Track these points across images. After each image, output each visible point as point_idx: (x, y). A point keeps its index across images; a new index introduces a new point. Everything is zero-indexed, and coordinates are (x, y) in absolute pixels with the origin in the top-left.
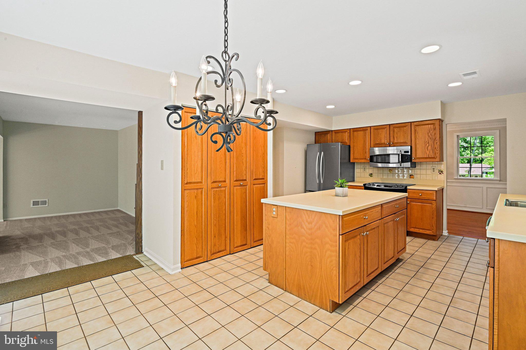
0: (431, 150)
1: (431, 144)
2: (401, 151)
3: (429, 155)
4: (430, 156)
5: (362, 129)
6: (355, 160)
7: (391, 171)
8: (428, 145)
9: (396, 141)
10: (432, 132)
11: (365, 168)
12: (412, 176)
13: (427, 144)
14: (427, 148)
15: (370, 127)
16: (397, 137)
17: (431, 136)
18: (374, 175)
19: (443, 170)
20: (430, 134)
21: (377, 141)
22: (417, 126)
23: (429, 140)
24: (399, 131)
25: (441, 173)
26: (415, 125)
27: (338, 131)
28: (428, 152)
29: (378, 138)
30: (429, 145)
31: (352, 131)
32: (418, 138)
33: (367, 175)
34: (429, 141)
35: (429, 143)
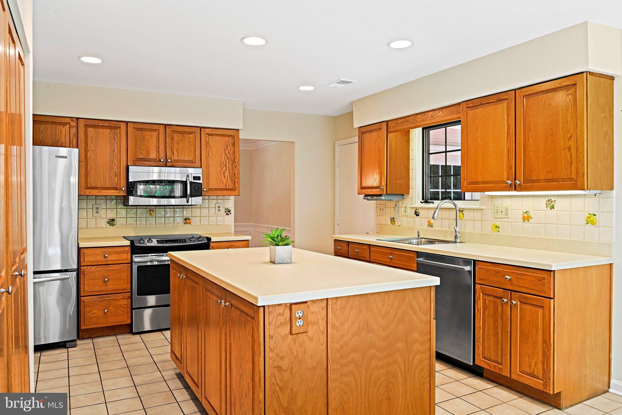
0: (229, 177)
1: (229, 167)
2: (188, 176)
3: (226, 185)
4: (227, 187)
5: (106, 124)
6: (91, 191)
7: (151, 212)
8: (224, 168)
9: (176, 158)
10: (230, 149)
11: (97, 208)
12: (188, 221)
13: (223, 168)
14: (224, 173)
15: (127, 123)
16: (177, 150)
17: (228, 155)
18: (118, 222)
19: (231, 209)
20: (227, 151)
21: (141, 153)
22: (209, 134)
23: (226, 161)
24: (181, 140)
25: (228, 213)
26: (207, 134)
27: (54, 120)
28: (225, 181)
29: (143, 148)
30: (226, 169)
31: (82, 124)
32: (210, 156)
33: (103, 223)
34: (226, 163)
35: (226, 165)
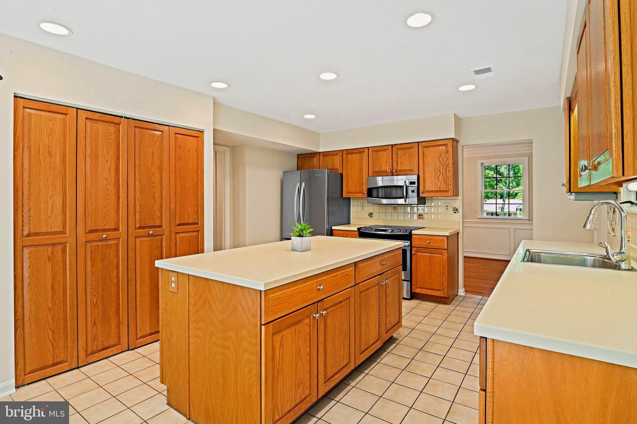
0: (443, 181)
1: (442, 172)
2: (405, 182)
3: (440, 187)
4: (441, 189)
5: (357, 151)
6: (349, 194)
7: (394, 209)
8: (439, 173)
9: (399, 168)
10: (444, 157)
11: (363, 206)
12: (421, 217)
13: (437, 173)
14: (438, 178)
15: (368, 148)
16: (401, 163)
17: (442, 162)
18: (374, 215)
19: (458, 208)
20: (441, 159)
21: (377, 167)
22: (426, 147)
23: (440, 167)
24: (404, 155)
25: (456, 212)
26: (423, 147)
27: (328, 153)
28: (439, 184)
29: (378, 164)
30: (440, 174)
31: (344, 153)
32: (426, 164)
33: (366, 215)
34: (440, 168)
35: (440, 171)
